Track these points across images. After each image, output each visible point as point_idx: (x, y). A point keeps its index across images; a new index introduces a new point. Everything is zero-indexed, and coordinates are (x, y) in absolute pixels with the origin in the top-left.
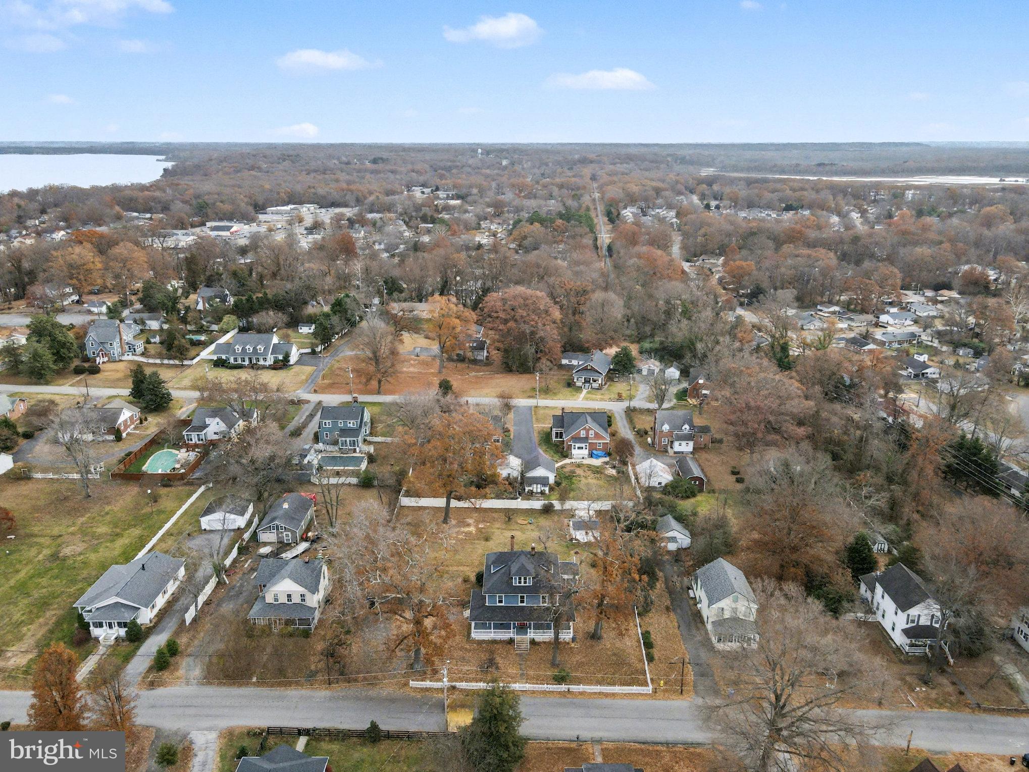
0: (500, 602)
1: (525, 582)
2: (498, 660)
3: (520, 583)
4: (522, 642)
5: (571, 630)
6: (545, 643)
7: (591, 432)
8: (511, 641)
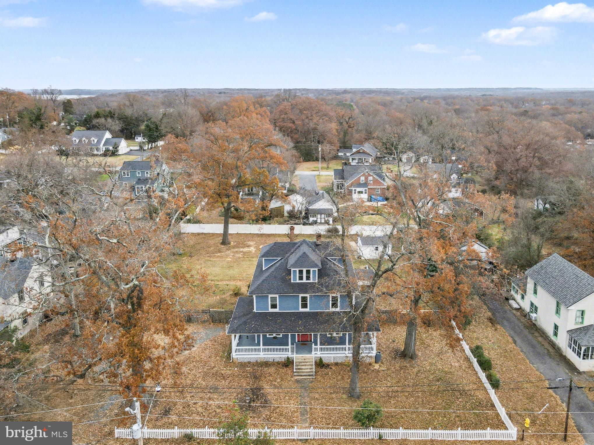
0: (274, 306)
1: (308, 278)
2: (268, 389)
3: (301, 278)
4: (304, 362)
5: (374, 346)
6: (336, 364)
7: (370, 178)
8: (288, 363)
